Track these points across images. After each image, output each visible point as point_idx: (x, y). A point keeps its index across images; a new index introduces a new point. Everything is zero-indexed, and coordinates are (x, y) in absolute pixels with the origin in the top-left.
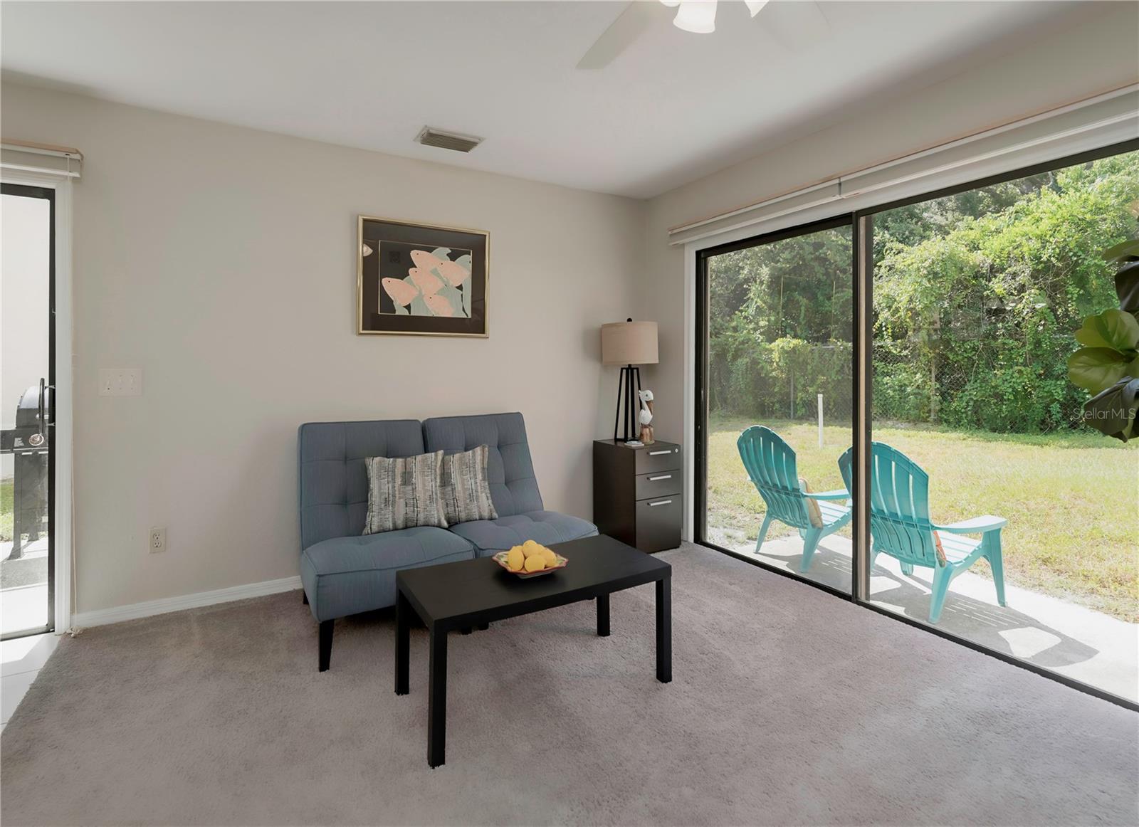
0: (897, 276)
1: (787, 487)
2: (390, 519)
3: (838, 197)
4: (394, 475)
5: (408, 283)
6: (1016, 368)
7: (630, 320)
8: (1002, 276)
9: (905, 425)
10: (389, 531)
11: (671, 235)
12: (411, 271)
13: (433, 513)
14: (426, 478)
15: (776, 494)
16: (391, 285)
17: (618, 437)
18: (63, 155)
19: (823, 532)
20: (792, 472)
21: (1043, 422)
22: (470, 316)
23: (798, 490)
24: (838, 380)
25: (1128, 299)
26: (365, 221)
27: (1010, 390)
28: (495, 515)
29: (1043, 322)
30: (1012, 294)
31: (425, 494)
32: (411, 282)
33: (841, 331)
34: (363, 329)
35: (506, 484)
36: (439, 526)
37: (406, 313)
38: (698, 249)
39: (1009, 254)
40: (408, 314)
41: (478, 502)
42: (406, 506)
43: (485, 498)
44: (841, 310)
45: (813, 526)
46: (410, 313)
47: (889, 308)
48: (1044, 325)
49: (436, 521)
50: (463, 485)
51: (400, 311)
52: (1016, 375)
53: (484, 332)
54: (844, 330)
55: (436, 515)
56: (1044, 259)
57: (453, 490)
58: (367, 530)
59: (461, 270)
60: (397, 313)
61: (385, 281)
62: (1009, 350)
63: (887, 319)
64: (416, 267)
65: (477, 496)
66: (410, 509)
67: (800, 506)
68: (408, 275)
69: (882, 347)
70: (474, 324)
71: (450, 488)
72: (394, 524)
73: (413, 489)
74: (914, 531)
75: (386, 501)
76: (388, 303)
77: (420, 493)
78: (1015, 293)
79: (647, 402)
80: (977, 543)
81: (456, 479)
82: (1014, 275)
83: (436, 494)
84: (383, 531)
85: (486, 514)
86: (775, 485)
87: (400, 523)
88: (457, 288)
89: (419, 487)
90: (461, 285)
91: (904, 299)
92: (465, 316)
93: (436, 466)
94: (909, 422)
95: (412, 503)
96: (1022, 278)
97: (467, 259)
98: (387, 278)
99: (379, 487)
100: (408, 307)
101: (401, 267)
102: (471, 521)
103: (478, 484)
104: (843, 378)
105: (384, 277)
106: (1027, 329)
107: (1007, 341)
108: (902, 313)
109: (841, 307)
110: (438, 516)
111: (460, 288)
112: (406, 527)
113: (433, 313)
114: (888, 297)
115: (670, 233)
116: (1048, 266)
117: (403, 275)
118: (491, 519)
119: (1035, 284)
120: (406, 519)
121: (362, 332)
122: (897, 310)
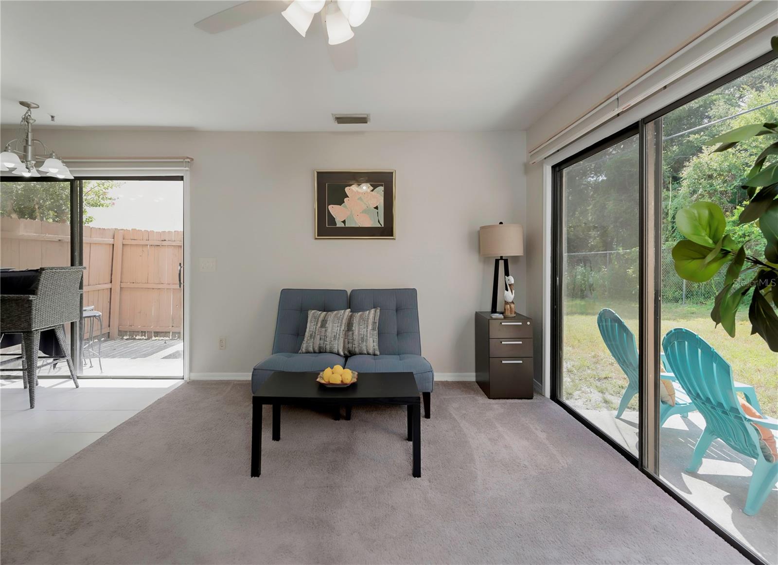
2: (312, 346)
4: (318, 321)
5: (344, 207)
7: (501, 223)
10: (312, 353)
11: (531, 156)
12: (346, 200)
13: (334, 346)
14: (335, 325)
16: (333, 209)
19: (672, 409)
22: (383, 226)
26: (318, 173)
28: (378, 353)
31: (332, 334)
32: (345, 207)
34: (318, 236)
35: (398, 335)
36: (338, 354)
37: (343, 225)
38: (554, 164)
40: (344, 226)
41: (366, 343)
42: (320, 340)
43: (372, 341)
46: (345, 225)
49: (336, 351)
50: (359, 331)
51: (339, 224)
53: (392, 236)
55: (336, 348)
57: (353, 334)
58: (300, 351)
59: (378, 197)
60: (337, 226)
61: (330, 207)
64: (348, 197)
65: (367, 339)
66: (322, 342)
68: (344, 202)
70: (386, 231)
71: (351, 333)
72: (314, 349)
73: (325, 331)
75: (311, 335)
76: (332, 220)
77: (329, 334)
79: (509, 285)
81: (355, 327)
83: (339, 335)
84: (308, 352)
85: (371, 351)
87: (317, 349)
88: (375, 208)
89: (329, 330)
90: (377, 206)
92: (380, 226)
93: (343, 318)
95: (324, 338)
97: (381, 189)
98: (331, 205)
99: (310, 327)
100: (344, 222)
101: (340, 198)
102: (362, 354)
103: (368, 332)
105: (330, 205)
110: (338, 348)
111: (376, 208)
112: (320, 352)
113: (360, 225)
115: (530, 154)
117: (340, 202)
118: (375, 355)
120: (320, 348)
121: (317, 237)
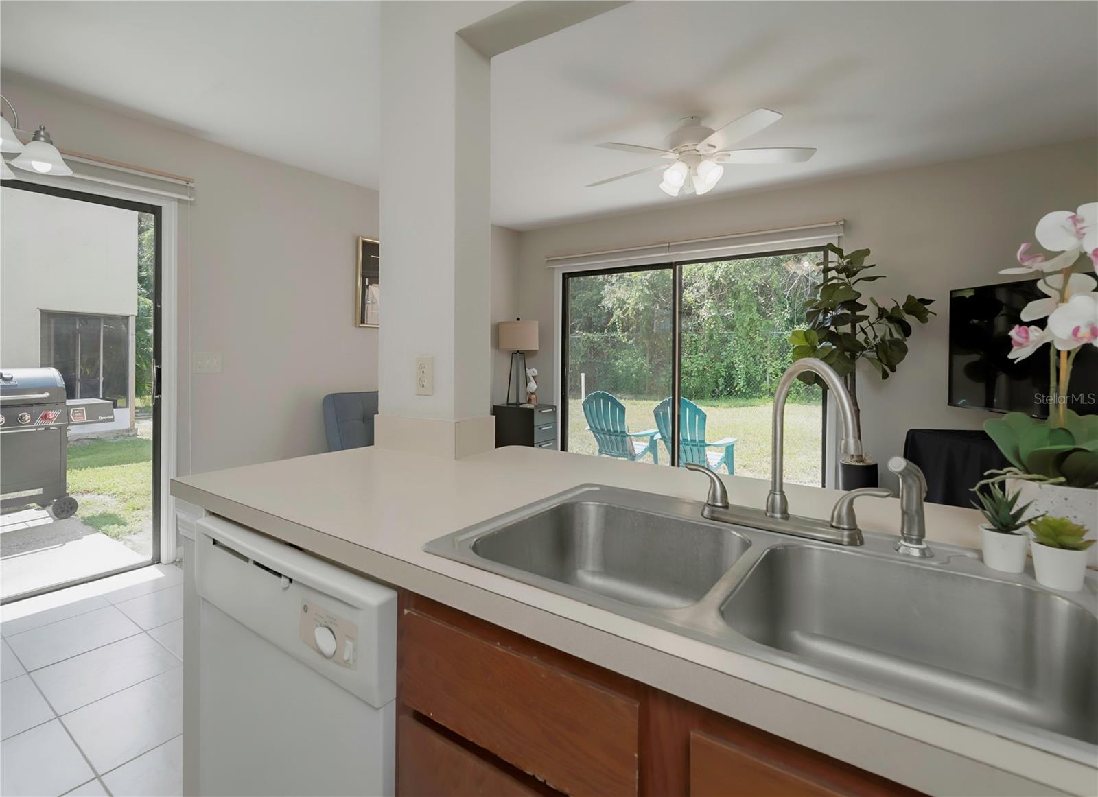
0: (625, 284)
1: (604, 430)
3: (668, 254)
6: (700, 354)
7: (518, 319)
8: (691, 288)
9: (631, 396)
11: (547, 261)
15: (602, 436)
17: (509, 402)
18: (184, 183)
20: (622, 421)
21: (714, 391)
23: (624, 432)
24: (583, 363)
25: (812, 324)
26: (363, 241)
27: (696, 369)
29: (714, 322)
30: (696, 302)
33: (584, 324)
38: (564, 272)
39: (695, 273)
44: (584, 307)
45: (631, 455)
47: (621, 309)
48: (714, 324)
52: (699, 358)
54: (585, 323)
56: (716, 278)
62: (695, 341)
63: (619, 316)
67: (623, 443)
69: (614, 337)
74: (695, 449)
78: (699, 301)
79: (533, 377)
80: (722, 454)
82: (698, 289)
86: (603, 430)
91: (632, 301)
94: (632, 394)
96: (704, 291)
104: (587, 361)
106: (705, 326)
107: (694, 335)
108: (630, 312)
109: (583, 305)
114: (619, 299)
115: (546, 259)
116: (718, 284)
119: (710, 296)
121: (359, 325)
122: (626, 310)
